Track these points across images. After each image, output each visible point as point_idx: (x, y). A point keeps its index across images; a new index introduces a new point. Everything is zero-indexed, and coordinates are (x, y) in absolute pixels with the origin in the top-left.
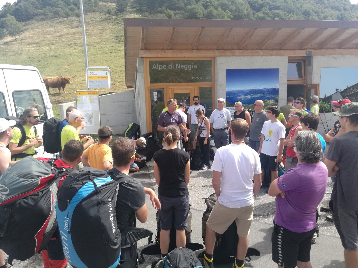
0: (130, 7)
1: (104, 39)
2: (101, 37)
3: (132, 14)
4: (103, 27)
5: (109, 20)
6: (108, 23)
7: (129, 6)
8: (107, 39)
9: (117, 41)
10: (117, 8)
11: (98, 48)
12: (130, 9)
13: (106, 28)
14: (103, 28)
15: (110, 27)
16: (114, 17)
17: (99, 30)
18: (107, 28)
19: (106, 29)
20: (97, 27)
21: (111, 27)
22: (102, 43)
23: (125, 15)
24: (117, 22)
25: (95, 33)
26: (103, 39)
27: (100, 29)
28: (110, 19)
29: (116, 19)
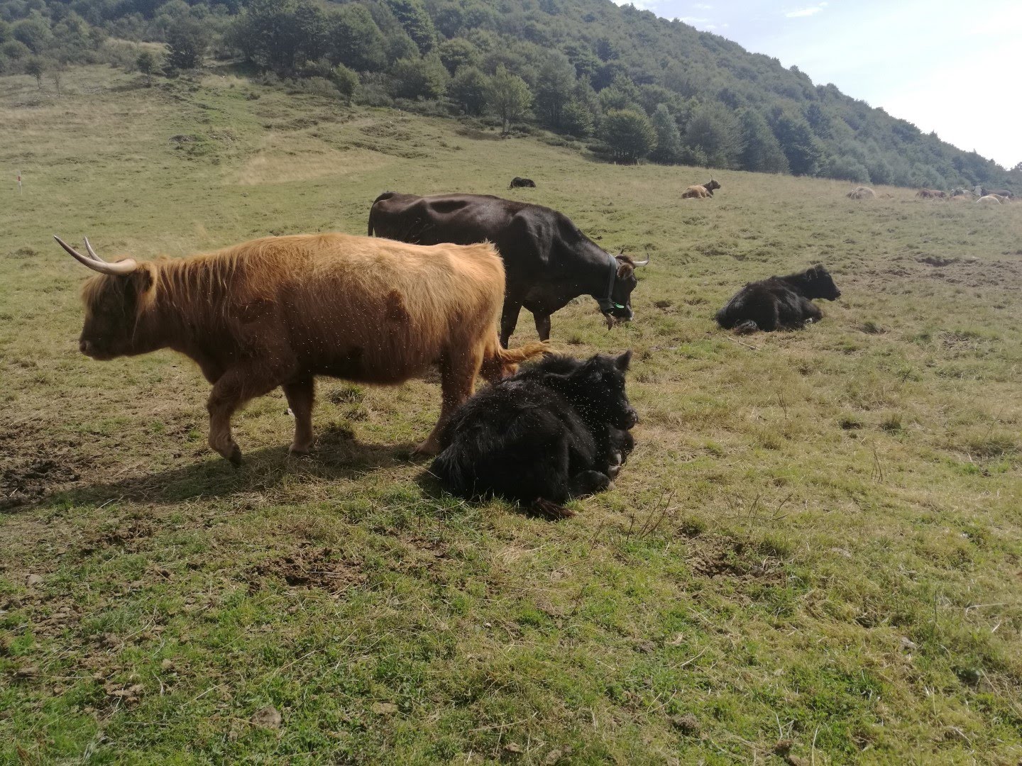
0: (212, 56)
1: (135, 143)
2: (122, 140)
3: (221, 75)
4: (125, 107)
5: (147, 90)
6: (144, 98)
7: (209, 54)
8: (144, 143)
9: (183, 152)
10: (169, 55)
11: (116, 173)
12: (215, 62)
13: (135, 111)
14: (127, 112)
15: (151, 108)
16: (163, 80)
17: (112, 116)
18: (141, 112)
19: (135, 115)
20: (104, 107)
21: (155, 109)
22: (128, 156)
23: (201, 76)
24: (176, 97)
25: (99, 126)
26: (128, 144)
27: (115, 114)
28: (148, 86)
29: (171, 85)
